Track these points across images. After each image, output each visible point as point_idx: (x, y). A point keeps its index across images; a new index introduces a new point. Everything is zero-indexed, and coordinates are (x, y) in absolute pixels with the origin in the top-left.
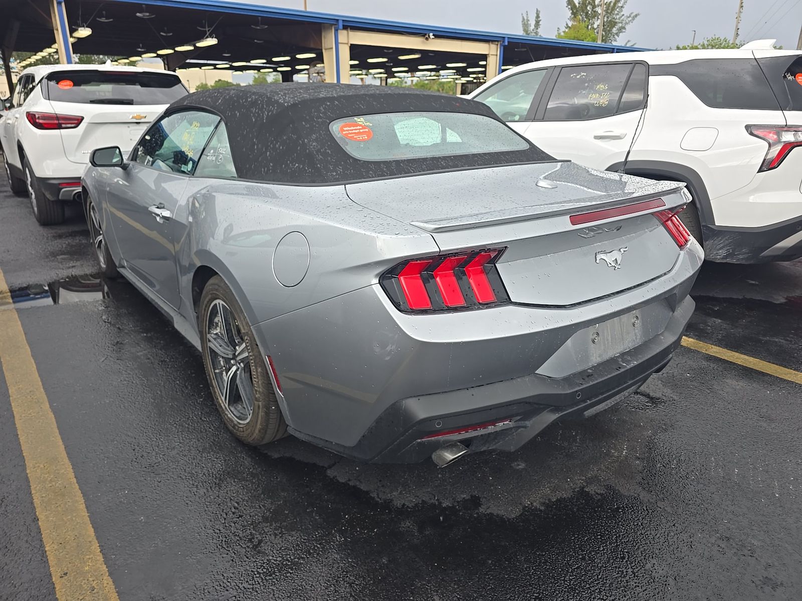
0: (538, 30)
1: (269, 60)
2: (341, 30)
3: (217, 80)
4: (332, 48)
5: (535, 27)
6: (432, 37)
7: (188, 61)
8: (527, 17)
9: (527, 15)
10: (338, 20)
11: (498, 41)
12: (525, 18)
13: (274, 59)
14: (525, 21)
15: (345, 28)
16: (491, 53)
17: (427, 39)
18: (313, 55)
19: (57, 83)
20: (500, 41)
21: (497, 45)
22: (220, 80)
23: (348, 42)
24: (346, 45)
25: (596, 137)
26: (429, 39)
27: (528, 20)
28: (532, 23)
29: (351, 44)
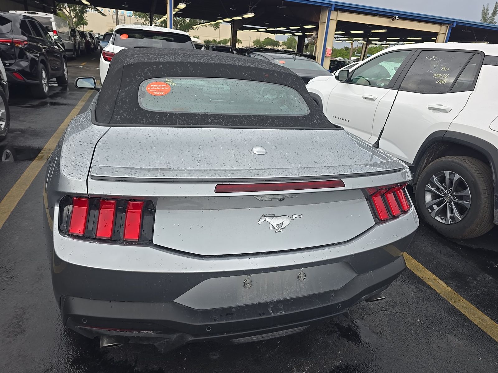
0: (494, 18)
1: (288, 28)
2: (333, 11)
3: (266, 38)
4: (325, 23)
5: (492, 15)
6: (397, 18)
7: (244, 26)
8: (487, 8)
9: (488, 6)
10: (332, 4)
11: (448, 24)
12: (486, 8)
13: (291, 28)
14: (485, 10)
15: (336, 9)
16: (440, 32)
17: (393, 20)
18: (314, 27)
19: (121, 35)
20: (450, 24)
21: (448, 26)
22: (268, 38)
23: (337, 19)
24: (335, 21)
25: (429, 108)
26: (395, 20)
27: (487, 10)
28: (491, 12)
29: (338, 20)
